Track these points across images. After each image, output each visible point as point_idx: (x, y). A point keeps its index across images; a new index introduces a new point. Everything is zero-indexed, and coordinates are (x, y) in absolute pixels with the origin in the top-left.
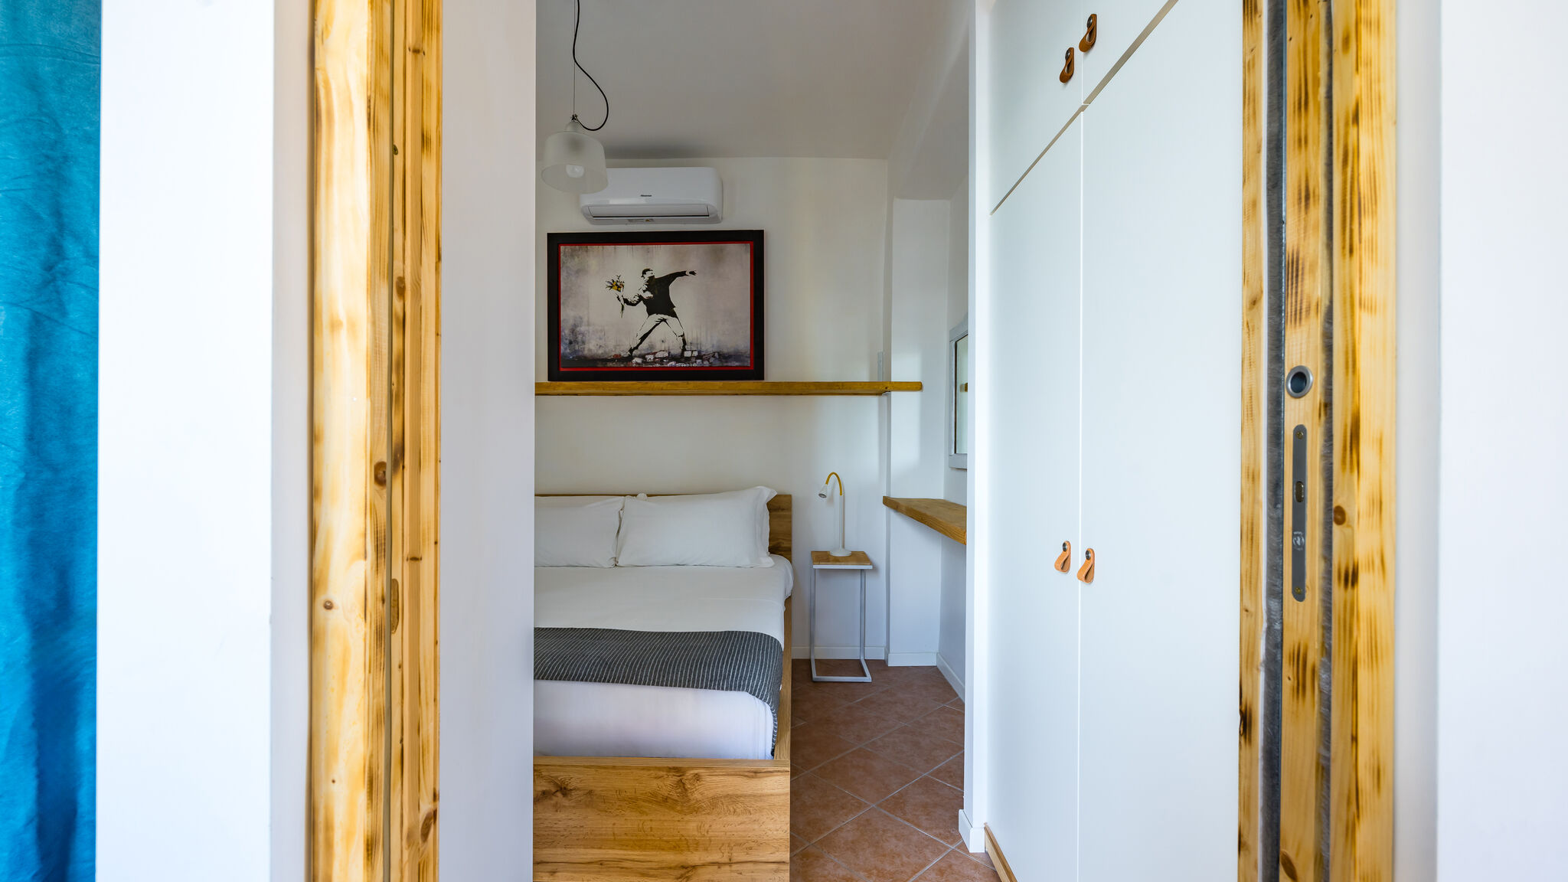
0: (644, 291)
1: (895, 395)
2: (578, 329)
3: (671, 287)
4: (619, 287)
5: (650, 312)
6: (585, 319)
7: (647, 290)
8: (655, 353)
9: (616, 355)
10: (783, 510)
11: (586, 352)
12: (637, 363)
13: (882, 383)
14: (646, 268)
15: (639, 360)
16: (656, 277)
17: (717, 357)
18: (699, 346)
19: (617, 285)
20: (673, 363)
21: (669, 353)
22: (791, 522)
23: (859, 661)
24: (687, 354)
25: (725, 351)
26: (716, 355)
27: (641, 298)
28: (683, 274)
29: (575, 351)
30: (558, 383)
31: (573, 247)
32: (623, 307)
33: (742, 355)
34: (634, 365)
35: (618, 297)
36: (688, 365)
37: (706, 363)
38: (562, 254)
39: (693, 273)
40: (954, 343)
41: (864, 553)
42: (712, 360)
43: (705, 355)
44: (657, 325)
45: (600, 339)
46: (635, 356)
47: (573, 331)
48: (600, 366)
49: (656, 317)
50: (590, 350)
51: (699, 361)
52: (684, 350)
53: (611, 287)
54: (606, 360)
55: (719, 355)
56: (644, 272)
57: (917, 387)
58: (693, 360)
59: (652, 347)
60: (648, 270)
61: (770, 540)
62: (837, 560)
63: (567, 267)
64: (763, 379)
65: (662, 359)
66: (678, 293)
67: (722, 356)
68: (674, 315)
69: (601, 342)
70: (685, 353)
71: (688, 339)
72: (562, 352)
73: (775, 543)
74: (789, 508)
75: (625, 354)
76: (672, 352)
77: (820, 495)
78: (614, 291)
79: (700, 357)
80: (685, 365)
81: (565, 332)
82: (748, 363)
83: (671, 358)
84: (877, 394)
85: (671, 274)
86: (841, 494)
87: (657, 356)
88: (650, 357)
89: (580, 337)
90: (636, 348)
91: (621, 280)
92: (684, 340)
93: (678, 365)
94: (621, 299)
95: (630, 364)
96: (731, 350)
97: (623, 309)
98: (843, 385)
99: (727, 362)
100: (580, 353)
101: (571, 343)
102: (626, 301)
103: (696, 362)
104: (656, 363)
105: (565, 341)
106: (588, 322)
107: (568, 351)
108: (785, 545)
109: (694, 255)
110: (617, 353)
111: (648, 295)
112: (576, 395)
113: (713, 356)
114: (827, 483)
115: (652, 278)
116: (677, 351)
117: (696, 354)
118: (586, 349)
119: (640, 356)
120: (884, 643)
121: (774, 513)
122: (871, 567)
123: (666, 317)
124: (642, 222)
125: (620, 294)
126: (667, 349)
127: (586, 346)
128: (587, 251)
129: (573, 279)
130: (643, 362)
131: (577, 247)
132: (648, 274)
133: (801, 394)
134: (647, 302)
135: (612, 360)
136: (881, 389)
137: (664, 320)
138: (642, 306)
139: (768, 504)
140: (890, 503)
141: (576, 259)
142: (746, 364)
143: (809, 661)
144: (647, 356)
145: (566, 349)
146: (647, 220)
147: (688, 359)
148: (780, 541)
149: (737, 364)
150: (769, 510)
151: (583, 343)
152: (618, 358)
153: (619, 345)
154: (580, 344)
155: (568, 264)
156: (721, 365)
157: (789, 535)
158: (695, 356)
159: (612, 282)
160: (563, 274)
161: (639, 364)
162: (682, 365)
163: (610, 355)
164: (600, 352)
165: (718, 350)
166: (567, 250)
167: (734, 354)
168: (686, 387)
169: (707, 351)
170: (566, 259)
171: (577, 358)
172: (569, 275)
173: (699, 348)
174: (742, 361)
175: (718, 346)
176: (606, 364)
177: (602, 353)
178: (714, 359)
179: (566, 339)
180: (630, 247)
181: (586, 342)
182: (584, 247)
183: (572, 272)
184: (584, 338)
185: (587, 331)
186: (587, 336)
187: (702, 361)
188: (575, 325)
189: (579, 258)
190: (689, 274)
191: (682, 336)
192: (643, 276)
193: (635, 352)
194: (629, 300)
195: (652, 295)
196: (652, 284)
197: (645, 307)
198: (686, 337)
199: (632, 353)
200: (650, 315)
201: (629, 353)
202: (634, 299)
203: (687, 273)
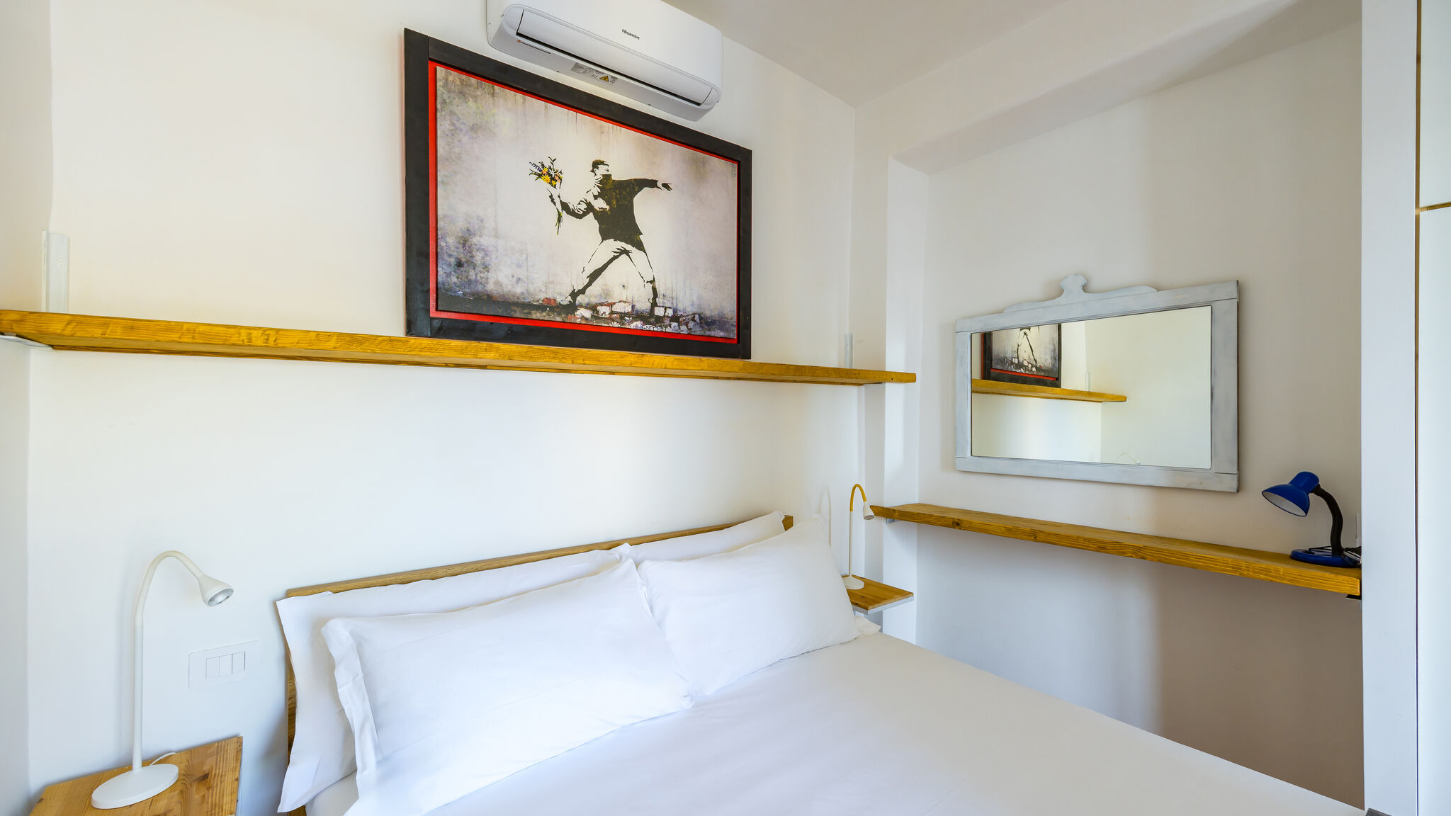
0: (596, 197)
1: (890, 386)
2: (474, 240)
3: (636, 200)
4: (552, 179)
5: (605, 235)
6: (489, 224)
7: (600, 196)
8: (611, 305)
9: (548, 300)
11: (491, 287)
12: (583, 317)
13: (878, 372)
14: (598, 159)
15: (587, 314)
16: (613, 178)
17: (698, 321)
18: (674, 301)
19: (550, 175)
20: (637, 324)
21: (633, 307)
24: (659, 312)
25: (708, 313)
26: (697, 317)
27: (590, 208)
28: (652, 184)
29: (470, 281)
31: (463, 78)
32: (559, 214)
33: (728, 322)
34: (578, 321)
35: (551, 197)
36: (659, 329)
37: (684, 329)
38: (440, 84)
39: (666, 186)
42: (691, 325)
43: (682, 316)
44: (615, 258)
45: (519, 266)
46: (581, 306)
47: (464, 242)
48: (518, 315)
49: (613, 245)
50: (497, 283)
51: (674, 324)
52: (654, 304)
53: (540, 176)
54: (530, 306)
55: (701, 318)
56: (596, 164)
57: (909, 378)
58: (667, 321)
59: (607, 293)
60: (602, 163)
63: (452, 113)
64: (750, 358)
65: (622, 316)
66: (645, 208)
67: (705, 322)
68: (640, 246)
69: (521, 273)
70: (656, 309)
71: (660, 291)
72: (435, 279)
75: (565, 300)
76: (639, 306)
78: (543, 183)
79: (675, 318)
80: (655, 329)
81: (448, 242)
82: (732, 333)
83: (637, 315)
84: (859, 385)
85: (636, 180)
87: (617, 308)
88: (605, 311)
89: (478, 257)
90: (583, 291)
91: (557, 166)
92: (654, 290)
93: (646, 327)
94: (557, 200)
95: (571, 319)
96: (715, 313)
97: (559, 220)
99: (710, 330)
100: (480, 288)
101: (459, 264)
102: (565, 206)
103: (669, 325)
104: (613, 321)
105: (446, 258)
106: (496, 230)
107: (454, 279)
109: (667, 159)
110: (550, 295)
111: (600, 204)
115: (607, 177)
116: (644, 305)
117: (670, 313)
118: (491, 281)
119: (588, 307)
123: (629, 247)
124: (595, 75)
125: (555, 193)
126: (630, 300)
127: (492, 276)
128: (493, 95)
129: (465, 139)
130: (592, 316)
131: (473, 80)
132: (602, 170)
133: (795, 382)
134: (599, 216)
135: (541, 308)
137: (626, 252)
138: (591, 222)
140: (881, 512)
141: (471, 103)
142: (729, 335)
144: (599, 308)
145: (448, 275)
146: (606, 78)
147: (659, 320)
149: (721, 334)
151: (486, 268)
152: (550, 305)
153: (552, 283)
154: (478, 269)
155: (455, 109)
156: (702, 333)
158: (668, 317)
159: (540, 165)
160: (443, 126)
161: (586, 319)
162: (652, 329)
163: (537, 298)
164: (519, 290)
165: (699, 311)
166: (451, 78)
167: (717, 319)
168: (699, 366)
169: (684, 311)
170: (445, 97)
171: (473, 294)
172: (455, 130)
173: (675, 305)
174: (727, 330)
175: (699, 305)
176: (530, 313)
177: (523, 293)
178: (693, 323)
179: (450, 256)
180: (572, 113)
181: (492, 268)
182: (487, 85)
183: (462, 127)
184: (487, 258)
185: (495, 247)
186: (493, 256)
187: (679, 326)
188: (468, 230)
189: (476, 101)
190: (661, 187)
191: (651, 282)
192: (593, 171)
193: (580, 299)
194: (571, 207)
195: (608, 207)
196: (608, 187)
197: (596, 225)
198: (657, 285)
199: (575, 300)
200: (604, 239)
201: (570, 298)
202: (579, 206)
203: (659, 184)
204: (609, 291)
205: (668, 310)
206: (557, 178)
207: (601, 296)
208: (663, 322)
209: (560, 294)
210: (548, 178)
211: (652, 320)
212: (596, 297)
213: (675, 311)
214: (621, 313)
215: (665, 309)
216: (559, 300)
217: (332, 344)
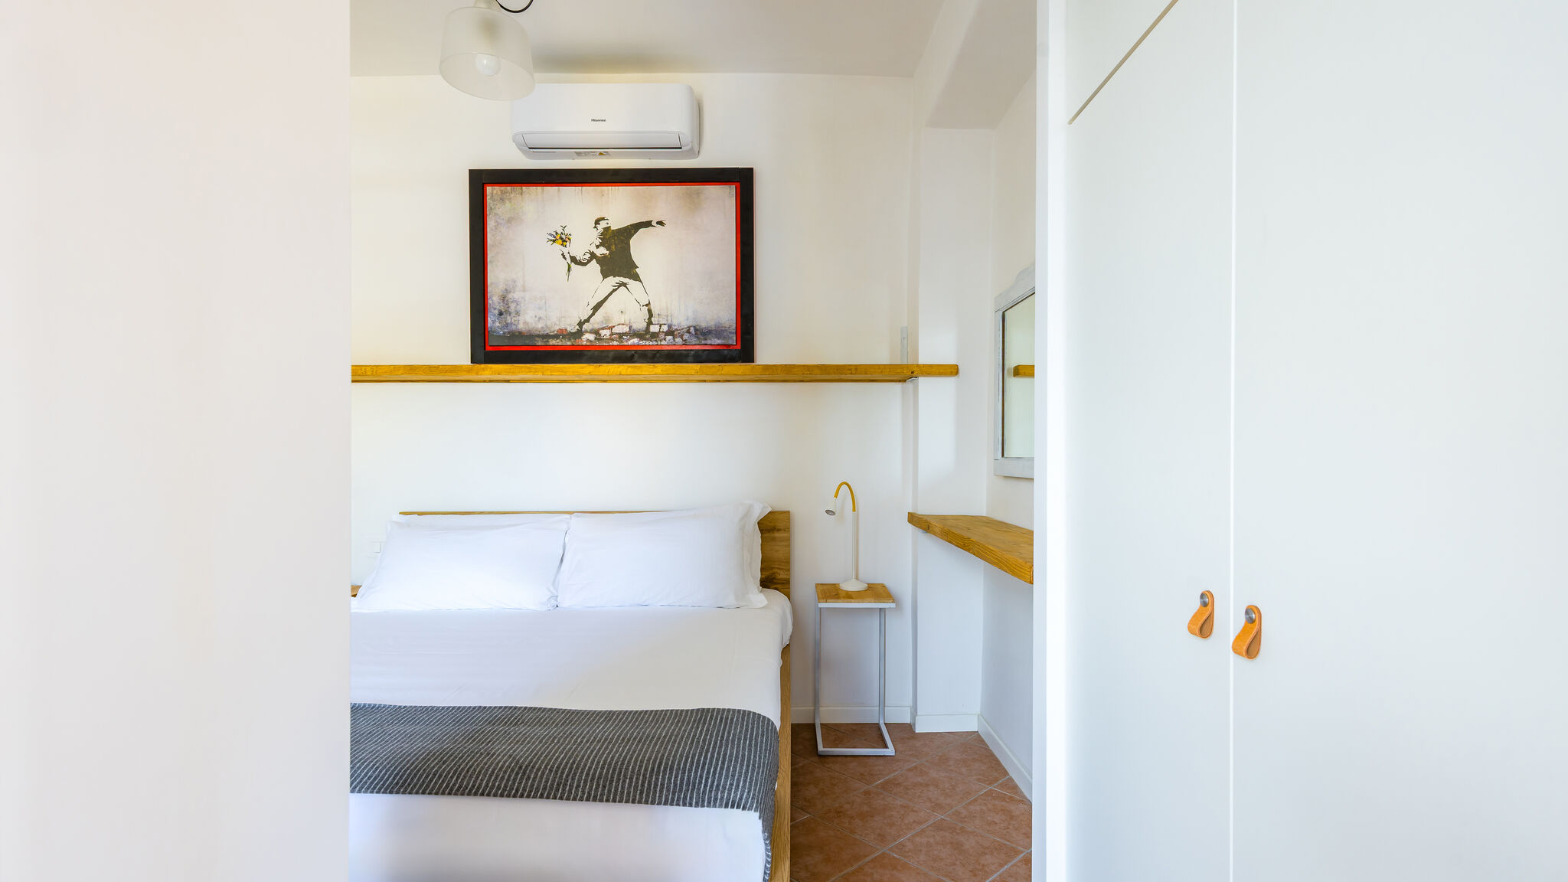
0: (597, 247)
1: (923, 382)
2: (510, 296)
3: (633, 241)
4: (564, 241)
5: (605, 274)
6: (519, 283)
7: (601, 244)
8: (611, 328)
9: (561, 330)
10: (779, 530)
11: (521, 327)
12: (588, 340)
13: (907, 366)
14: (599, 217)
15: (591, 337)
16: (613, 228)
17: (693, 333)
18: (669, 318)
19: (562, 239)
20: (635, 341)
21: (630, 327)
22: (789, 546)
23: (877, 726)
24: (654, 329)
25: (703, 324)
26: (692, 329)
27: (593, 256)
28: (648, 224)
29: (507, 324)
30: (483, 366)
31: (503, 188)
33: (726, 330)
34: (584, 343)
35: (563, 254)
36: (655, 343)
37: (679, 341)
38: (488, 197)
39: (660, 223)
40: (1001, 313)
41: (883, 586)
42: (686, 336)
43: (677, 330)
44: (614, 290)
45: (540, 309)
46: (586, 332)
47: (504, 298)
48: (539, 344)
49: (613, 281)
50: (525, 323)
51: (669, 338)
52: (650, 323)
53: (554, 241)
54: (547, 336)
55: (696, 330)
56: (597, 222)
57: (952, 371)
58: (662, 336)
59: (608, 319)
60: (603, 219)
61: (762, 570)
62: (849, 596)
63: (496, 214)
64: (753, 362)
65: (621, 336)
66: (641, 248)
67: (701, 332)
68: (636, 278)
69: (541, 313)
70: (651, 326)
71: (655, 311)
72: (489, 325)
73: (767, 573)
74: (787, 529)
75: (574, 329)
76: (635, 326)
77: (828, 512)
78: (557, 246)
79: (670, 332)
80: (651, 343)
81: (494, 300)
82: (732, 340)
83: (633, 334)
84: (900, 381)
85: (632, 225)
86: (854, 510)
87: (615, 330)
88: (605, 333)
89: (513, 306)
90: (588, 320)
91: (567, 231)
92: (650, 311)
93: (642, 343)
94: (567, 256)
95: (578, 342)
96: (712, 324)
97: (569, 270)
98: (856, 369)
99: (705, 339)
100: (514, 327)
101: (501, 314)
102: (573, 259)
103: (665, 339)
104: (613, 340)
105: (492, 310)
106: (524, 286)
107: (498, 324)
108: (782, 575)
109: (663, 199)
110: (562, 327)
111: (602, 251)
112: (508, 381)
113: (688, 332)
114: (836, 496)
115: (607, 229)
116: (640, 325)
117: (665, 328)
118: (521, 322)
119: (591, 332)
120: (909, 702)
121: (767, 535)
122: (893, 605)
123: (626, 280)
124: (593, 155)
125: (565, 250)
126: (627, 322)
127: (522, 319)
128: (521, 194)
129: (503, 230)
130: (596, 338)
131: (509, 188)
132: (603, 225)
133: (802, 381)
134: (601, 261)
135: (556, 337)
136: (904, 374)
137: (624, 285)
138: (594, 266)
139: (759, 523)
140: (914, 519)
141: (508, 204)
142: (730, 342)
143: (812, 727)
144: (601, 332)
145: (494, 322)
146: (601, 154)
147: (655, 335)
148: (776, 570)
149: (718, 342)
150: (761, 531)
151: (517, 313)
152: (562, 334)
153: (564, 317)
154: (512, 315)
155: (498, 211)
156: (698, 342)
157: (787, 563)
158: (663, 332)
159: (554, 234)
160: (491, 224)
161: (591, 341)
162: (648, 344)
163: (552, 330)
164: (540, 326)
165: (694, 324)
166: (495, 192)
167: (714, 328)
168: (653, 371)
169: (679, 325)
170: (491, 205)
171: (509, 333)
172: (498, 224)
173: (670, 322)
174: (725, 338)
175: (694, 319)
176: (547, 341)
177: (542, 328)
178: (688, 335)
179: (495, 309)
180: (578, 189)
181: (521, 313)
182: (517, 188)
183: (502, 222)
184: (518, 307)
185: (523, 298)
186: (522, 305)
187: (674, 338)
188: (506, 290)
189: (510, 202)
190: (655, 225)
191: (646, 305)
192: (595, 227)
193: (585, 327)
194: (578, 258)
195: (608, 252)
196: (608, 237)
197: (598, 267)
198: (652, 307)
199: (581, 328)
200: (605, 276)
201: (577, 327)
202: (584, 257)
203: (654, 223)
204: (609, 317)
205: (663, 327)
206: (567, 240)
207: (602, 322)
208: (658, 337)
209: (570, 325)
210: (560, 241)
211: (648, 336)
212: (598, 324)
213: (670, 326)
214: (620, 334)
215: (660, 326)
216: (569, 329)
217: (401, 372)
